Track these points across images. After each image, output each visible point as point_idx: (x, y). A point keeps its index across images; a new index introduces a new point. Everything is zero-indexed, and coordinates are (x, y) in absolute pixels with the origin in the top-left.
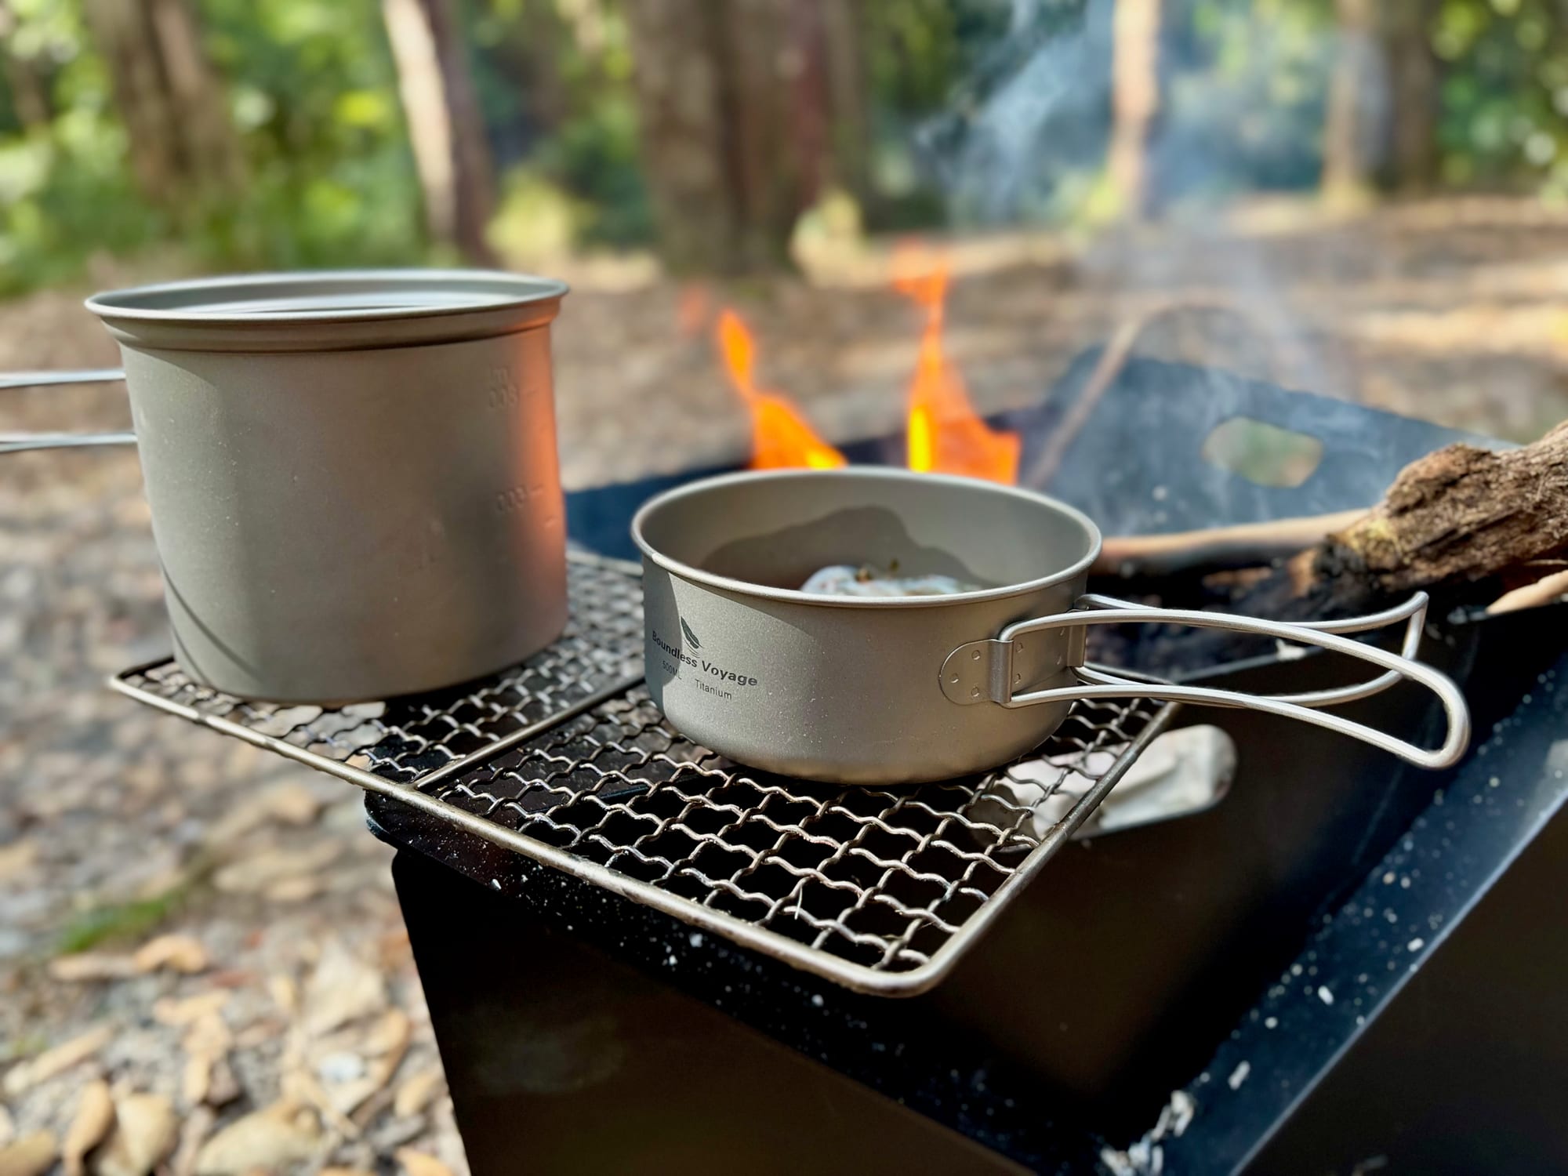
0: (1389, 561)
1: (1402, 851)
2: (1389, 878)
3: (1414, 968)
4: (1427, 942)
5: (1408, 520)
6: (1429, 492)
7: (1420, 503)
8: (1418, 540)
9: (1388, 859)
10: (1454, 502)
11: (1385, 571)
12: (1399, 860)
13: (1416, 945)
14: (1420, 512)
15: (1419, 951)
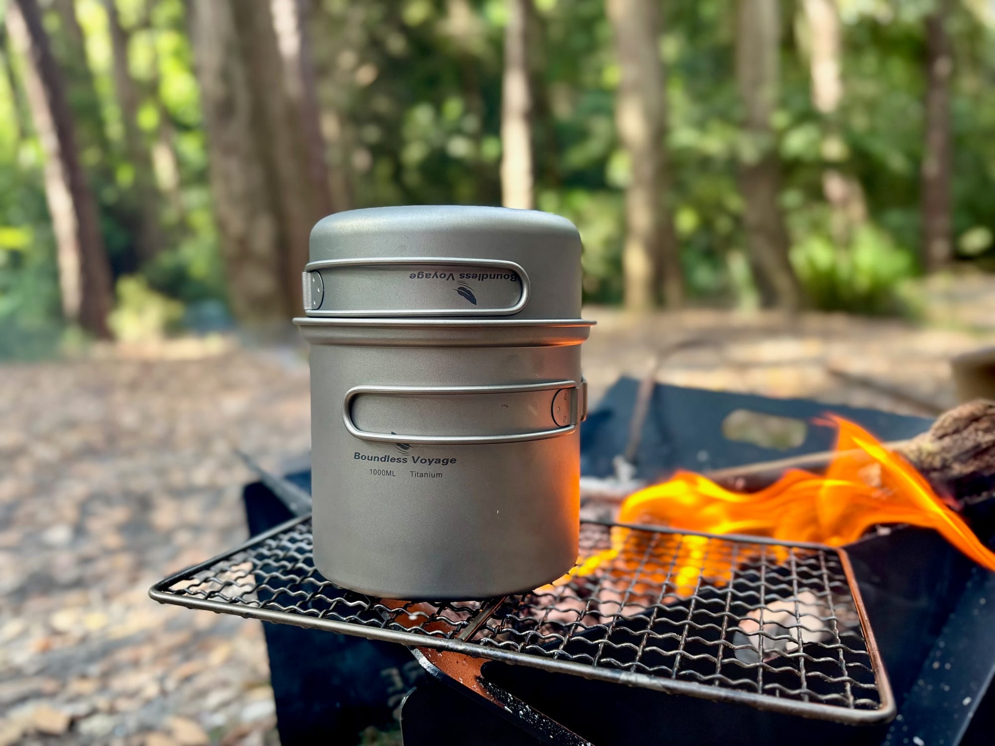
0: (937, 463)
1: (939, 648)
2: (936, 665)
3: (970, 715)
4: (973, 698)
5: (947, 441)
6: (961, 424)
7: (957, 431)
8: (955, 452)
9: (932, 654)
10: (977, 430)
11: (935, 470)
12: (938, 654)
13: (967, 701)
14: (956, 437)
15: (970, 704)
